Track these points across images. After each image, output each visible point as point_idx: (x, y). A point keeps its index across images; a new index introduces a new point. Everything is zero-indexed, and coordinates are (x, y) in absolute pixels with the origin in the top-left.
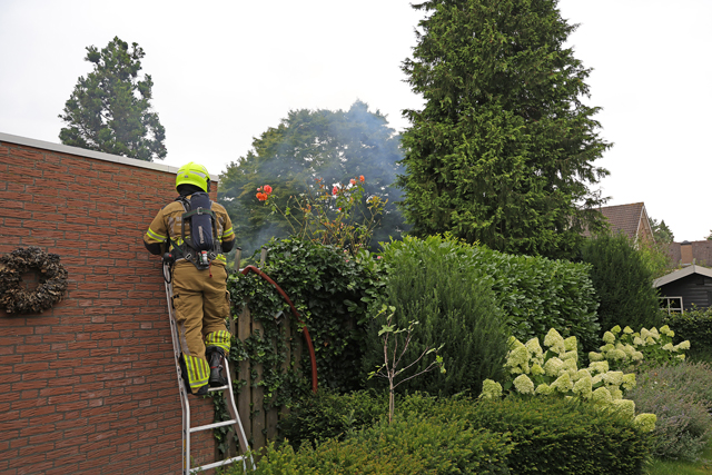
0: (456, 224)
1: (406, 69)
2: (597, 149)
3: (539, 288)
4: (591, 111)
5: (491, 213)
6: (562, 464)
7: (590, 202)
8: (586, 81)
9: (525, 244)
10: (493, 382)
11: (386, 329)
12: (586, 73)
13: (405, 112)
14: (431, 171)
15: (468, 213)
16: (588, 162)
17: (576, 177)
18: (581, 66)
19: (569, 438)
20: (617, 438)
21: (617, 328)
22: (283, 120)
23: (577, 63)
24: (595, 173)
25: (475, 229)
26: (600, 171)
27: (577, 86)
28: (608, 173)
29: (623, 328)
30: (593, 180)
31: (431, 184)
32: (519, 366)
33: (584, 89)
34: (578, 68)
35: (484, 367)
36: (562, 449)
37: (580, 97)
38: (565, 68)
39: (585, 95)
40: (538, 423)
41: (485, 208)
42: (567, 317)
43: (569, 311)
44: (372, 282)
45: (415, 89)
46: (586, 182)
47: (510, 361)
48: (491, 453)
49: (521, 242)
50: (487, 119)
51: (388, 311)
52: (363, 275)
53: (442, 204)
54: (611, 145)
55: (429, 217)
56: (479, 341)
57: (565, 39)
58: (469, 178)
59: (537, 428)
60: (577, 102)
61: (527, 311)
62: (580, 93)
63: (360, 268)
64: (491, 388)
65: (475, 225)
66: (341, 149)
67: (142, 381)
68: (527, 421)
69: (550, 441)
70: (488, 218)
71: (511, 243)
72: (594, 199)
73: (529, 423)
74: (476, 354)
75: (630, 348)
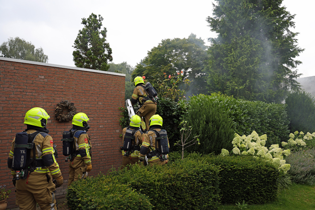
0: (229, 87)
1: (208, 21)
2: (296, 52)
3: (259, 114)
4: (294, 35)
5: (244, 82)
6: (243, 179)
7: (291, 76)
8: (292, 20)
9: (260, 96)
10: (225, 150)
11: (182, 129)
12: (292, 17)
13: (209, 39)
14: (219, 64)
15: (234, 82)
16: (291, 58)
17: (285, 65)
18: (290, 14)
19: (247, 170)
20: (266, 170)
21: (297, 132)
22: (159, 44)
23: (287, 13)
24: (294, 63)
25: (237, 89)
26: (297, 62)
27: (288, 23)
28: (301, 63)
29: (299, 132)
30: (293, 66)
31: (219, 70)
32: (236, 144)
33: (292, 24)
34: (288, 15)
35: (223, 144)
36: (244, 173)
37: (290, 28)
38: (282, 16)
39: (292, 27)
40: (236, 164)
41: (241, 81)
42: (273, 127)
43: (274, 124)
44: (183, 112)
45: (212, 30)
46: (290, 68)
47: (233, 142)
48: (212, 171)
49: (257, 95)
50: (243, 42)
51: (185, 123)
52: (180, 109)
53: (223, 79)
54: (303, 50)
55: (218, 84)
56: (221, 134)
57: (281, 3)
58: (234, 68)
59: (235, 165)
60: (288, 31)
61: (251, 124)
62: (290, 26)
63: (179, 107)
64: (225, 152)
65: (237, 88)
66: (185, 55)
67: (100, 145)
68: (232, 163)
69: (239, 170)
70: (242, 85)
71: (252, 95)
72: (293, 75)
73: (233, 164)
74: (219, 139)
75: (301, 140)
